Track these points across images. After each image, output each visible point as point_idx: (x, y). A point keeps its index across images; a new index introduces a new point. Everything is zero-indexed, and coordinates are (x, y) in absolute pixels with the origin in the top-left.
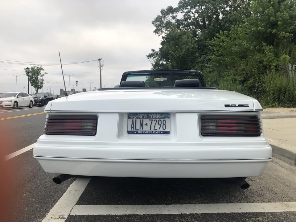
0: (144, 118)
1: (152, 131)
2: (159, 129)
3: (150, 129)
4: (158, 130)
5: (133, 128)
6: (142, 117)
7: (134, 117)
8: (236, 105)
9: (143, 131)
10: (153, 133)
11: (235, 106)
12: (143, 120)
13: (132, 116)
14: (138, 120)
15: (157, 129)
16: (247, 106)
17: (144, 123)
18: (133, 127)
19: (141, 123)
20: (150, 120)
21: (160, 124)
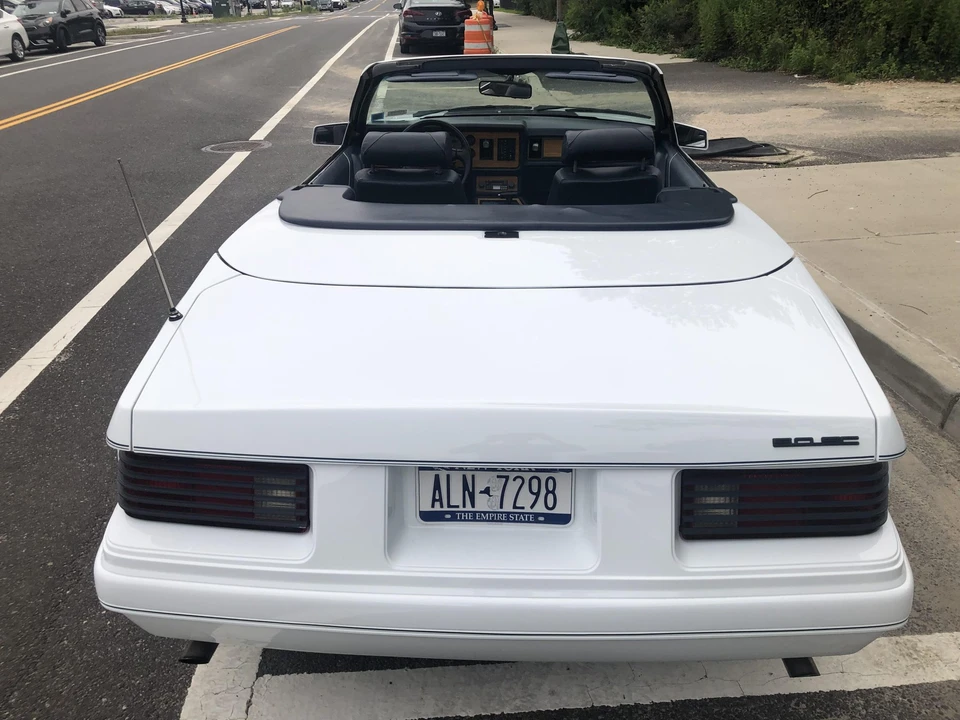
1: (509, 513)
2: (532, 507)
3: (501, 507)
4: (528, 509)
5: (437, 504)
8: (815, 441)
10: (509, 518)
11: (809, 442)
12: (473, 476)
15: (523, 508)
16: (852, 441)
17: (479, 487)
18: (437, 498)
21: (535, 490)
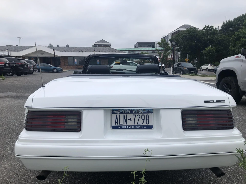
0: (127, 113)
1: (136, 126)
3: (134, 124)
6: (126, 112)
7: (118, 112)
9: (127, 126)
11: (213, 102)
13: (116, 111)
14: (122, 115)
19: (124, 118)
20: (133, 115)
